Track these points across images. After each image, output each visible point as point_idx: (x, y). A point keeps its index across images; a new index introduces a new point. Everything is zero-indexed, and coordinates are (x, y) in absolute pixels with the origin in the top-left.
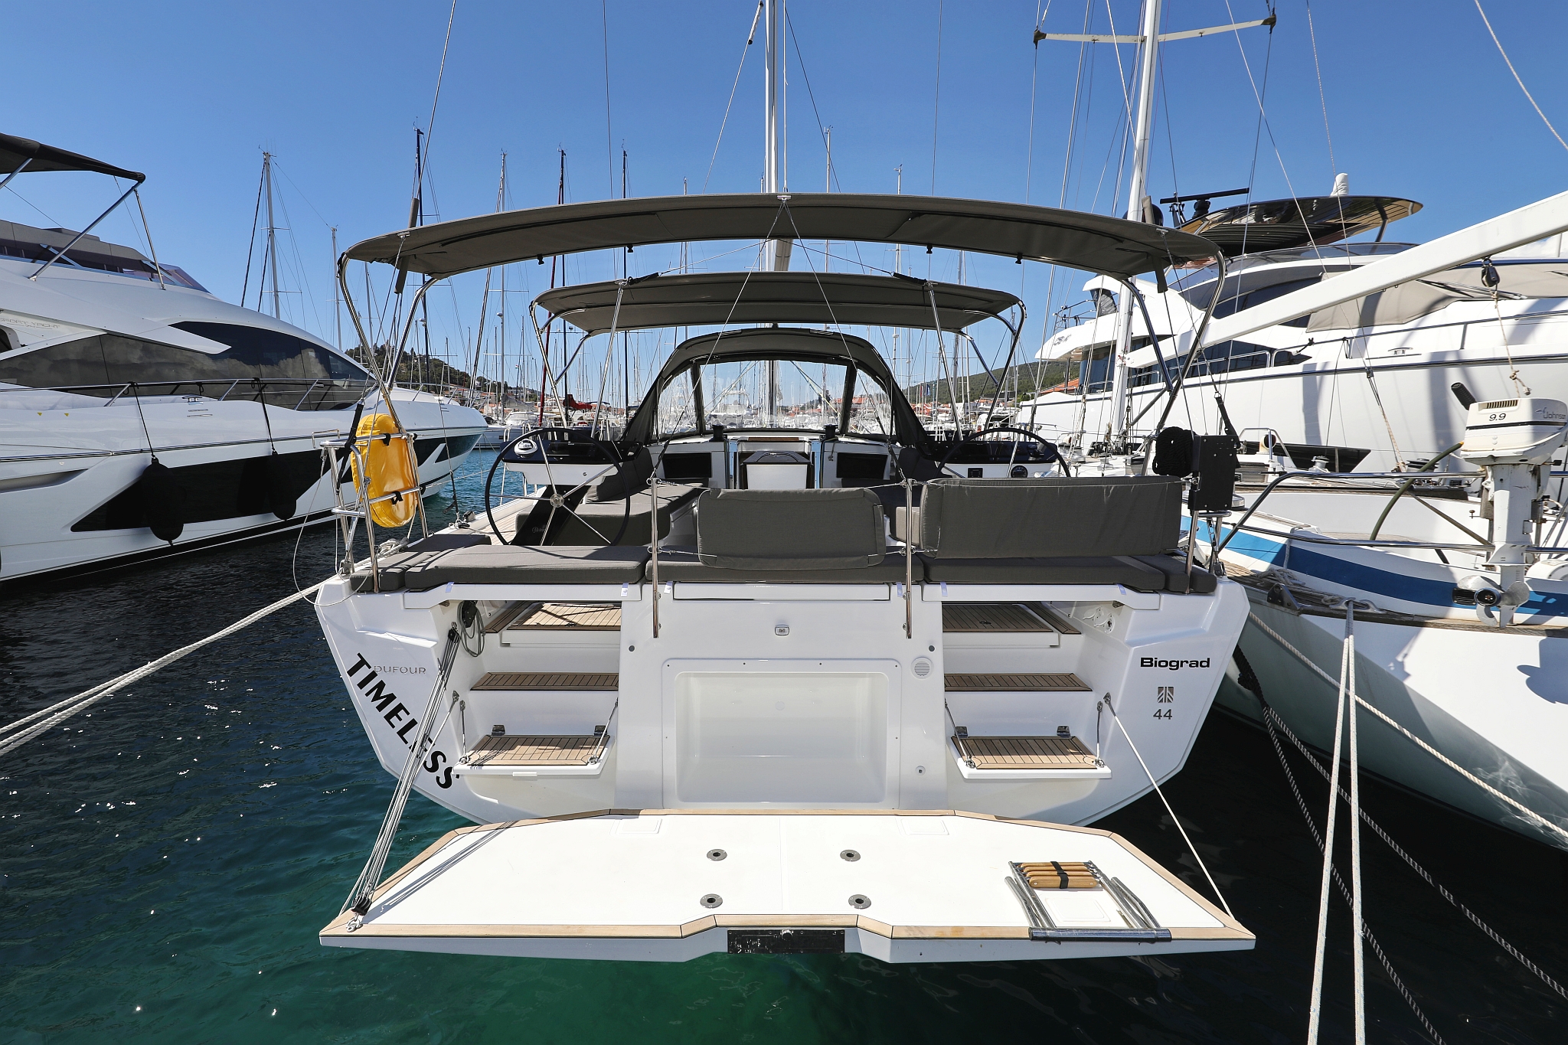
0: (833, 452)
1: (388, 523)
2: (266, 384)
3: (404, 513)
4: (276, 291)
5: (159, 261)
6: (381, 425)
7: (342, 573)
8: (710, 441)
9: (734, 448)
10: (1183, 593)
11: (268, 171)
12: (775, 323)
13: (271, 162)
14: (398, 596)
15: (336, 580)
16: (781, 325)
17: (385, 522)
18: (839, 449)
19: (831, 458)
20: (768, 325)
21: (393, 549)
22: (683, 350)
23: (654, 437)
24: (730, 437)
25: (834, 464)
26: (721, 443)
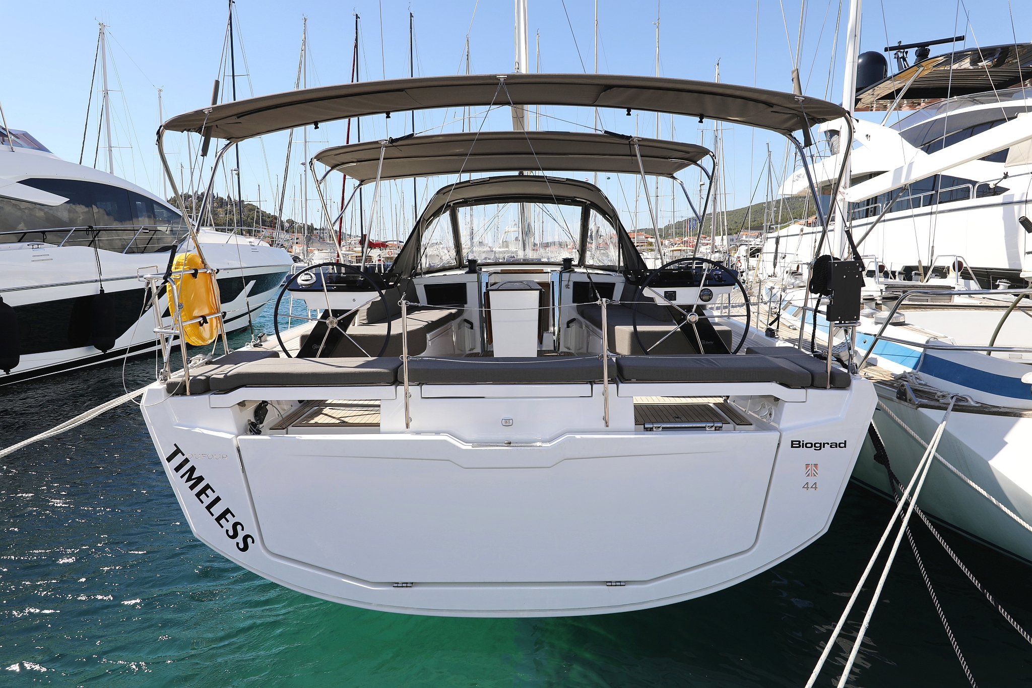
0: (570, 281)
1: (196, 341)
2: (99, 231)
3: (208, 334)
4: (110, 147)
5: (9, 127)
6: (190, 262)
7: (162, 380)
8: (465, 273)
9: (485, 279)
10: (825, 388)
11: (103, 39)
12: (521, 171)
13: (106, 32)
14: (205, 398)
15: (158, 385)
16: (526, 173)
17: (195, 341)
18: (575, 278)
19: (567, 286)
20: (516, 173)
21: (201, 362)
22: (441, 195)
23: (419, 271)
24: (481, 270)
25: (571, 291)
26: (475, 275)
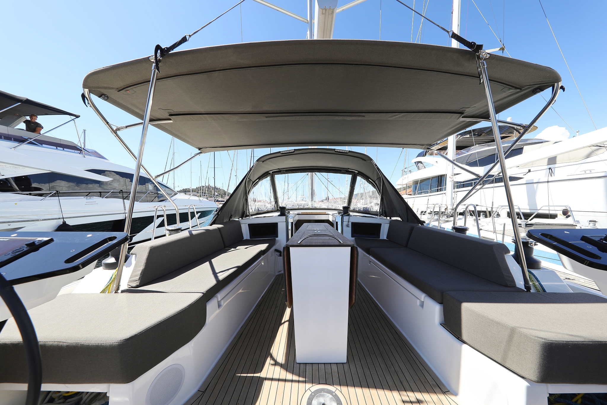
0: (349, 222)
5: (83, 147)
8: (278, 215)
9: (291, 219)
18: (352, 220)
19: (348, 226)
23: (248, 214)
24: (289, 213)
25: (350, 229)
26: (284, 217)
